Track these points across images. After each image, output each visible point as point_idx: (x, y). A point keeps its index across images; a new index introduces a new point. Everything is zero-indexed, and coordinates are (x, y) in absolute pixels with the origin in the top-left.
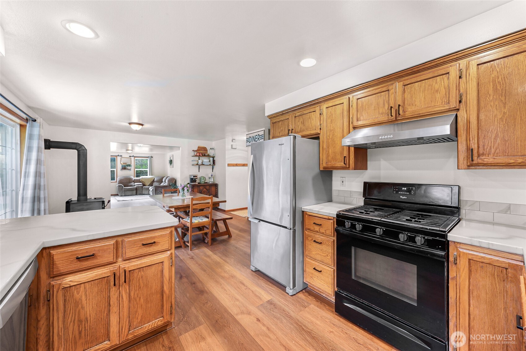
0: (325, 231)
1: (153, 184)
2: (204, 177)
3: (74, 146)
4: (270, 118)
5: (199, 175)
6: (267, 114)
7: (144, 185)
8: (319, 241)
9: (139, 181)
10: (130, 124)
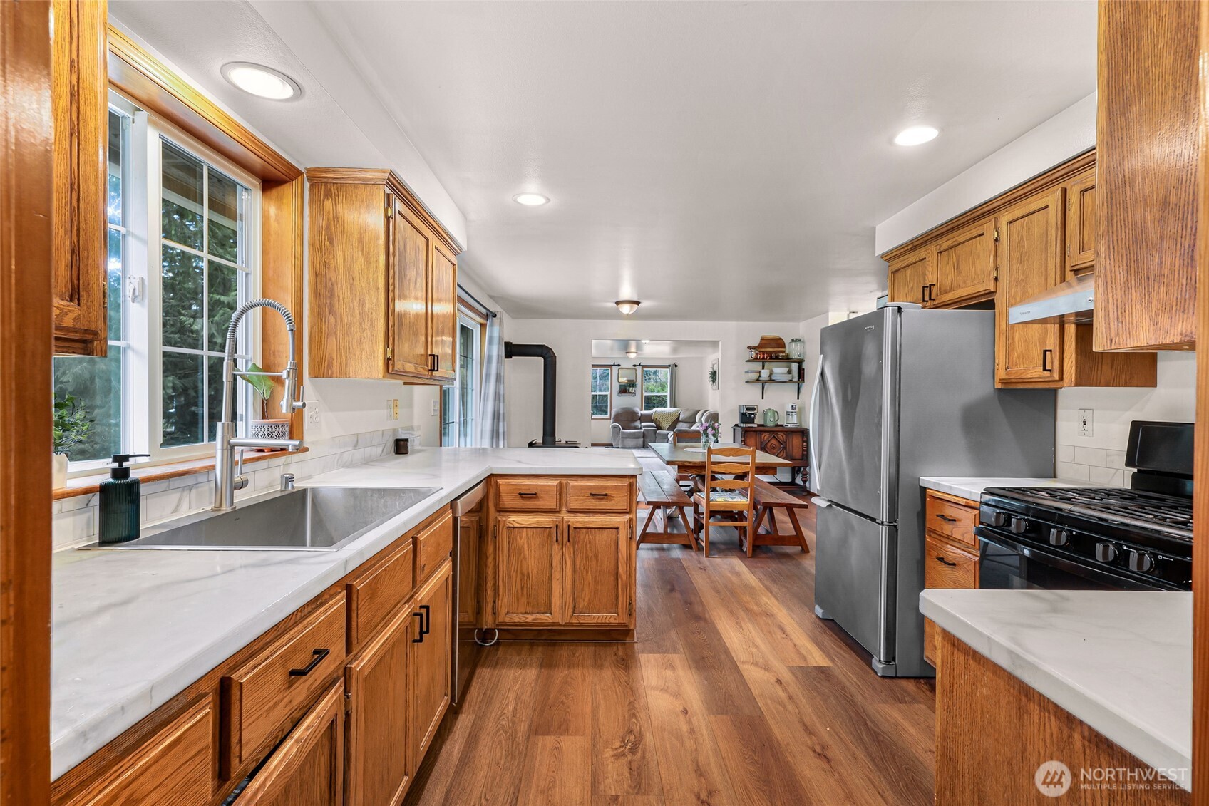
0: (963, 535)
1: (678, 426)
2: (774, 412)
3: (539, 351)
4: (888, 260)
5: (762, 406)
6: (879, 252)
7: (659, 428)
8: (950, 559)
9: (649, 418)
10: (618, 303)
